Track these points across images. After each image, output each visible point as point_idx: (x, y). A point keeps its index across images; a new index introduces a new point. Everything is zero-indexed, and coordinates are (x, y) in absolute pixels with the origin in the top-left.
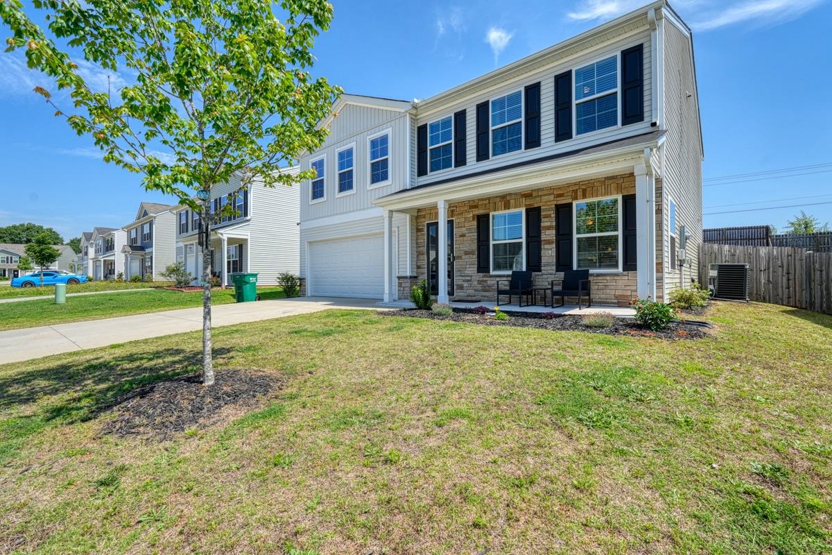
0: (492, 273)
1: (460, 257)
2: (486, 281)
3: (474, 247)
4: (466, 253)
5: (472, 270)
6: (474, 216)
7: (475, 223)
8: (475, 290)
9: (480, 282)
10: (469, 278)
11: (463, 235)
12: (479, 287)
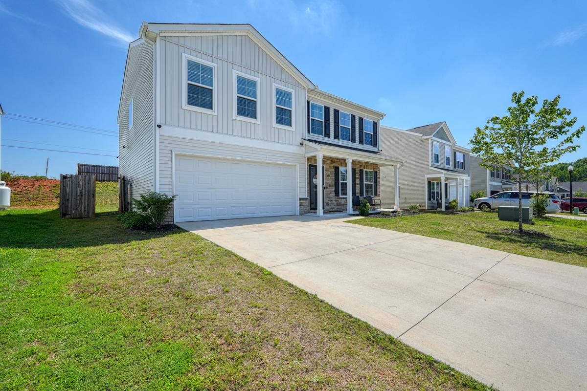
0: (340, 196)
1: (327, 188)
2: (338, 201)
3: (333, 183)
4: (330, 186)
5: (333, 195)
6: (333, 166)
7: (334, 170)
8: (334, 206)
9: (336, 201)
10: (331, 199)
11: (328, 176)
12: (335, 204)
